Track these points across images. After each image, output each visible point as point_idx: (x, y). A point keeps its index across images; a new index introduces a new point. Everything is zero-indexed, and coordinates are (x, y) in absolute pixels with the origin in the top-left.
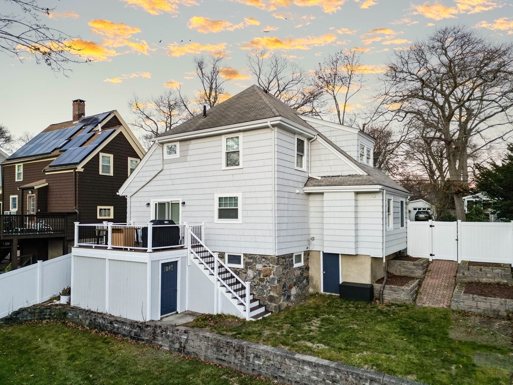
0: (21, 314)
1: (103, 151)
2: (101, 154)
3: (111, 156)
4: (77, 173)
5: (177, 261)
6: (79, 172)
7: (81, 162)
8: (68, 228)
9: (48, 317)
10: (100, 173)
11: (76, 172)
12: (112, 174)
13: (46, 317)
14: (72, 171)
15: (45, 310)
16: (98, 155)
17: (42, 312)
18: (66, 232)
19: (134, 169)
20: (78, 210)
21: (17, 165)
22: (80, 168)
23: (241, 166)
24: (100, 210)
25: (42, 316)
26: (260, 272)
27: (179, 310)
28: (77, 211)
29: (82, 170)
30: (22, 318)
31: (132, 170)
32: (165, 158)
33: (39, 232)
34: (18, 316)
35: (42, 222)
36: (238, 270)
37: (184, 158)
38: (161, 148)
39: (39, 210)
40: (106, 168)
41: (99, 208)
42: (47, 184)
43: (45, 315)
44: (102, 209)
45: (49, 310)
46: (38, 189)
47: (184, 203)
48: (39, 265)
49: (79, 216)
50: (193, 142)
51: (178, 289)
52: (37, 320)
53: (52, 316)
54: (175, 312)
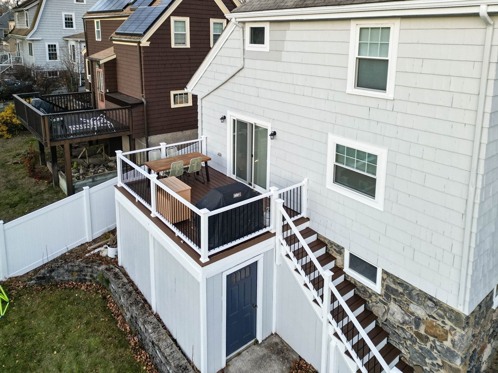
0: (56, 272)
1: (174, 14)
2: (173, 19)
3: (187, 20)
4: (142, 49)
5: (256, 262)
6: (144, 47)
7: (145, 33)
8: (134, 124)
9: (90, 278)
10: (173, 46)
11: (140, 47)
12: (188, 45)
13: (87, 278)
14: (136, 44)
15: (86, 269)
16: (168, 20)
17: (82, 271)
18: (131, 129)
19: (219, 35)
20: (146, 99)
21: (95, 21)
22: (145, 42)
23: (390, 93)
24: (175, 95)
25: (83, 277)
26: (418, 321)
27: (260, 337)
28: (144, 100)
29: (148, 44)
30: (57, 277)
31: (217, 37)
32: (247, 49)
33: (96, 131)
34: (53, 274)
35: (100, 120)
36: (370, 291)
37: (276, 54)
38: (241, 30)
39: (108, 91)
40: (181, 37)
41: (172, 93)
42: (115, 57)
43: (85, 275)
44: (177, 95)
45: (90, 270)
46: (105, 63)
47: (274, 134)
48: (85, 194)
49: (147, 106)
50: (292, 26)
51: (258, 304)
52: (76, 281)
53: (94, 279)
54: (253, 341)
